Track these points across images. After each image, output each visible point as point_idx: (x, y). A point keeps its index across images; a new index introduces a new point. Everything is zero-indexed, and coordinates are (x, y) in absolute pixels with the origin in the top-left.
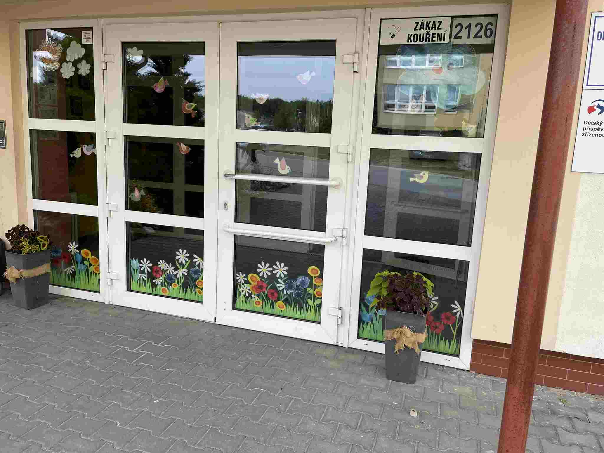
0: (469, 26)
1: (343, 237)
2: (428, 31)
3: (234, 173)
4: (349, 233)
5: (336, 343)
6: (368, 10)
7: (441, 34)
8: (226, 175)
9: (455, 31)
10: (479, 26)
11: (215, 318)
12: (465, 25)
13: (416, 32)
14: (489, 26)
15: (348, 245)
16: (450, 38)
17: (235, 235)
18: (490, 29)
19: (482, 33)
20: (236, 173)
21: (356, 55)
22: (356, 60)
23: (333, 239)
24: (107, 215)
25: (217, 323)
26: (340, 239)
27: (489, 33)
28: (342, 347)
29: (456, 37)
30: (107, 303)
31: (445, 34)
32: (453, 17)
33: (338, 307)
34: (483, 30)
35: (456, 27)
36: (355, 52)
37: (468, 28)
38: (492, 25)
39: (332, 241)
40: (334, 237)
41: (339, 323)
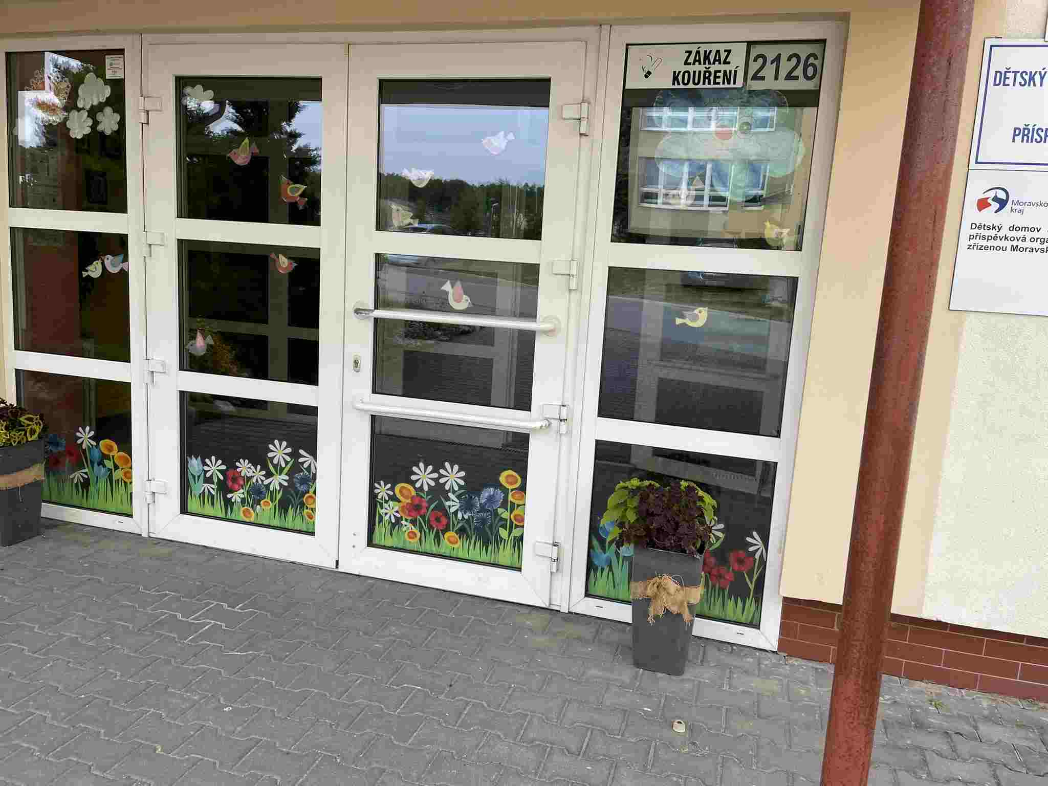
0: (778, 59)
1: (561, 420)
2: (707, 66)
3: (372, 307)
4: (571, 412)
5: (548, 604)
6: (606, 28)
7: (730, 71)
8: (358, 311)
9: (754, 67)
10: (794, 60)
11: (337, 562)
12: (770, 57)
13: (688, 68)
14: (811, 60)
15: (569, 433)
16: (745, 79)
17: (372, 416)
18: (812, 64)
19: (799, 72)
20: (376, 308)
21: (585, 106)
22: (584, 115)
23: (545, 423)
24: (148, 378)
25: (341, 569)
26: (555, 423)
27: (810, 71)
28: (559, 611)
29: (755, 77)
30: (145, 535)
31: (736, 71)
32: (750, 44)
33: (551, 542)
34: (801, 67)
35: (755, 60)
36: (583, 101)
37: (775, 63)
38: (816, 58)
39: (541, 427)
40: (547, 419)
41: (554, 570)
